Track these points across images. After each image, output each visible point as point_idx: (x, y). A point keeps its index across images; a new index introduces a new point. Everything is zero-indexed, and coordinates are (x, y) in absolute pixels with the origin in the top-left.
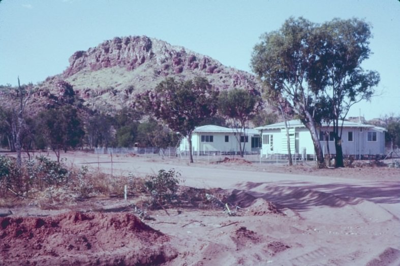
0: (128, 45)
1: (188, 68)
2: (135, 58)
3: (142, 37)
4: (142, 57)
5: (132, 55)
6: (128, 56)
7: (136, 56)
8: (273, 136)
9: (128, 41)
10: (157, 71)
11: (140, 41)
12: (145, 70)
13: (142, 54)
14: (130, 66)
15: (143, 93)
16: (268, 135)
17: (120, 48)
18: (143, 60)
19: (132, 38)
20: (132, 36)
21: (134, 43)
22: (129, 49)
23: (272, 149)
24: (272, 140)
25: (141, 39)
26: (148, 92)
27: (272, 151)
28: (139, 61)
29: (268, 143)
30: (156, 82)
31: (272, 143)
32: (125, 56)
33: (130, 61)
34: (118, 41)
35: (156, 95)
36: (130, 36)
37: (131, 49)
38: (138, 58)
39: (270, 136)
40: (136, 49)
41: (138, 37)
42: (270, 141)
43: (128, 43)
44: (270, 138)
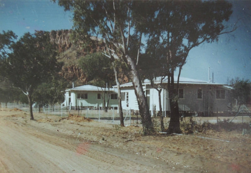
0: (61, 36)
1: (99, 50)
2: (65, 44)
3: (69, 30)
4: (69, 43)
5: (63, 42)
6: (61, 43)
7: (66, 43)
8: (129, 94)
9: (60, 33)
10: (79, 52)
11: (68, 33)
12: (71, 52)
13: (69, 42)
14: (61, 50)
15: (69, 66)
16: (125, 93)
17: (55, 37)
18: (70, 45)
19: (63, 31)
20: (63, 30)
21: (64, 34)
22: (61, 38)
23: (128, 106)
24: (127, 97)
25: (69, 32)
26: (73, 66)
27: (127, 107)
28: (68, 46)
29: (124, 100)
30: (78, 60)
31: (127, 100)
32: (59, 43)
33: (62, 46)
34: (54, 33)
35: (78, 68)
36: (62, 30)
37: (62, 38)
38: (67, 44)
39: (126, 94)
40: (65, 38)
41: (67, 30)
42: (126, 98)
43: (61, 34)
44: (126, 96)
